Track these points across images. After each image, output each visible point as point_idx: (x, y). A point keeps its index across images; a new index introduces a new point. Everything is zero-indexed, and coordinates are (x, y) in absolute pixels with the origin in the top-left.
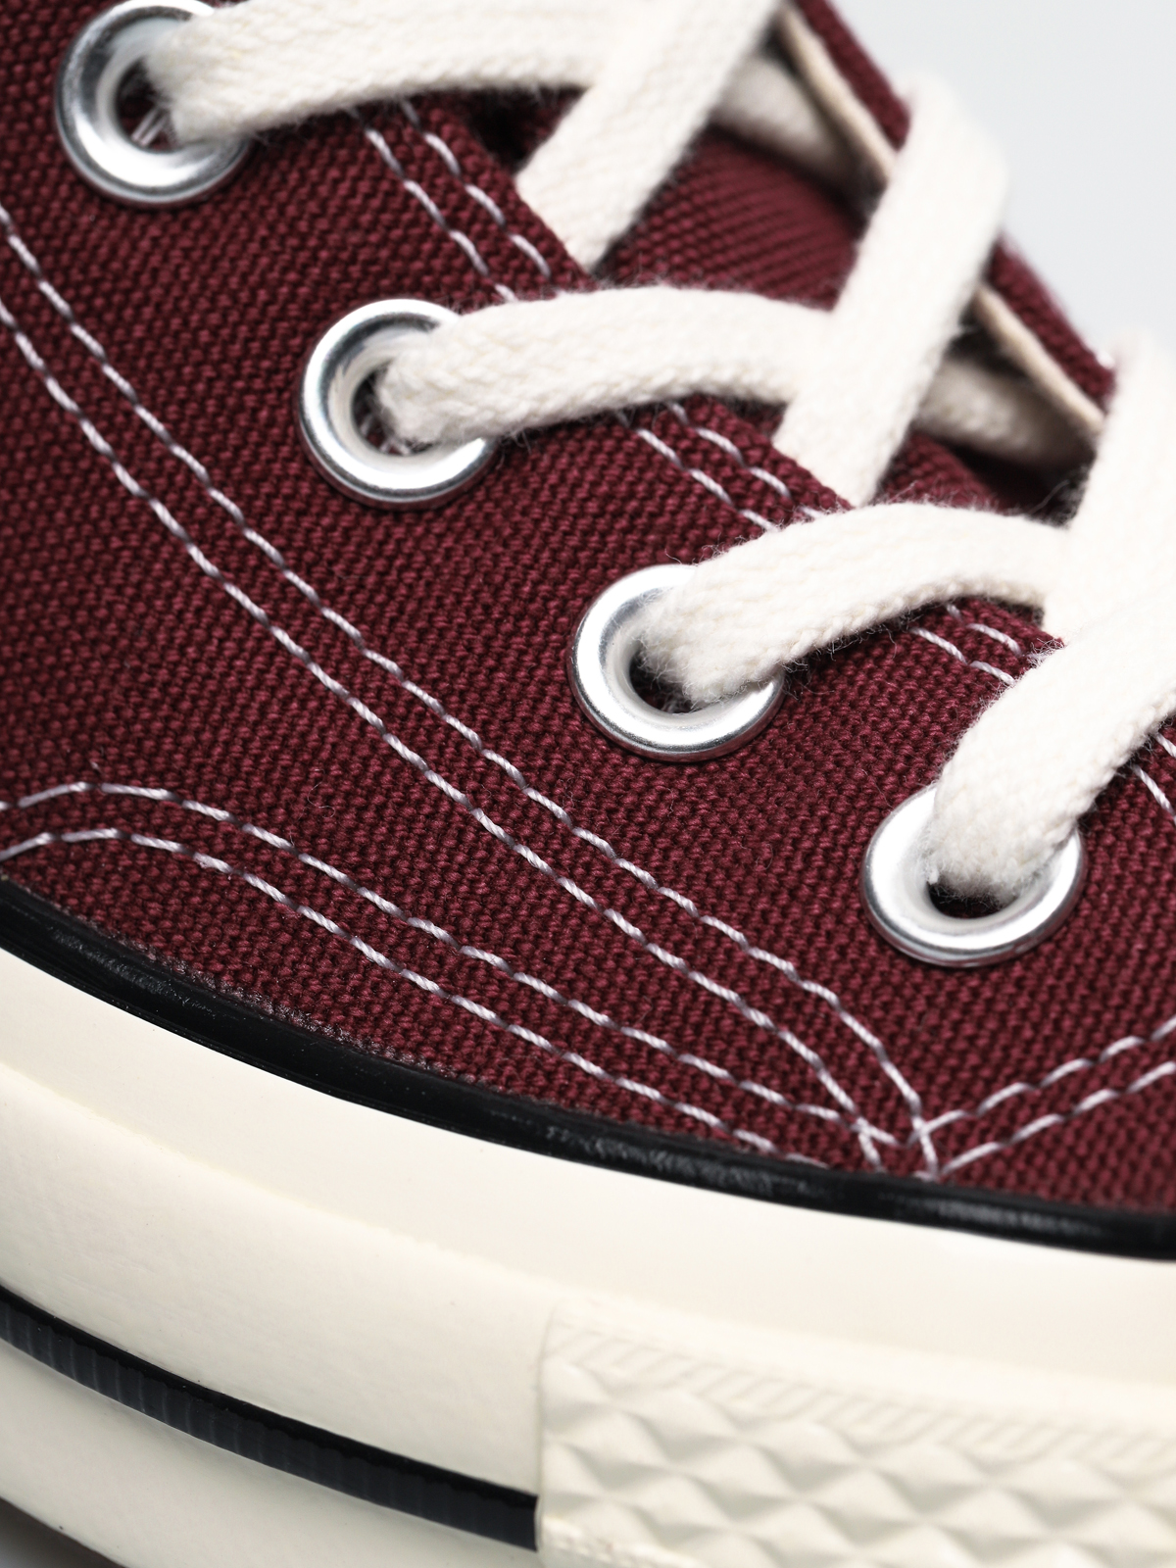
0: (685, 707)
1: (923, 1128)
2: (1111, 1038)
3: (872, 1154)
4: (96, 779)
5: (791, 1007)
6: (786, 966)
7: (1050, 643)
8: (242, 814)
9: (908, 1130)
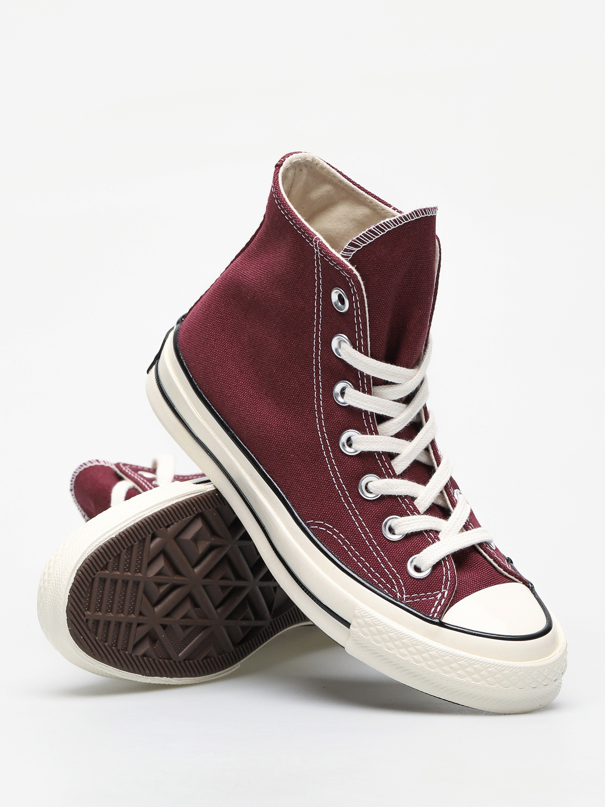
0: (394, 534)
1: (405, 596)
2: (428, 592)
3: (398, 597)
4: (325, 522)
5: (395, 577)
6: (396, 572)
7: (439, 539)
8: (340, 532)
9: (403, 596)
